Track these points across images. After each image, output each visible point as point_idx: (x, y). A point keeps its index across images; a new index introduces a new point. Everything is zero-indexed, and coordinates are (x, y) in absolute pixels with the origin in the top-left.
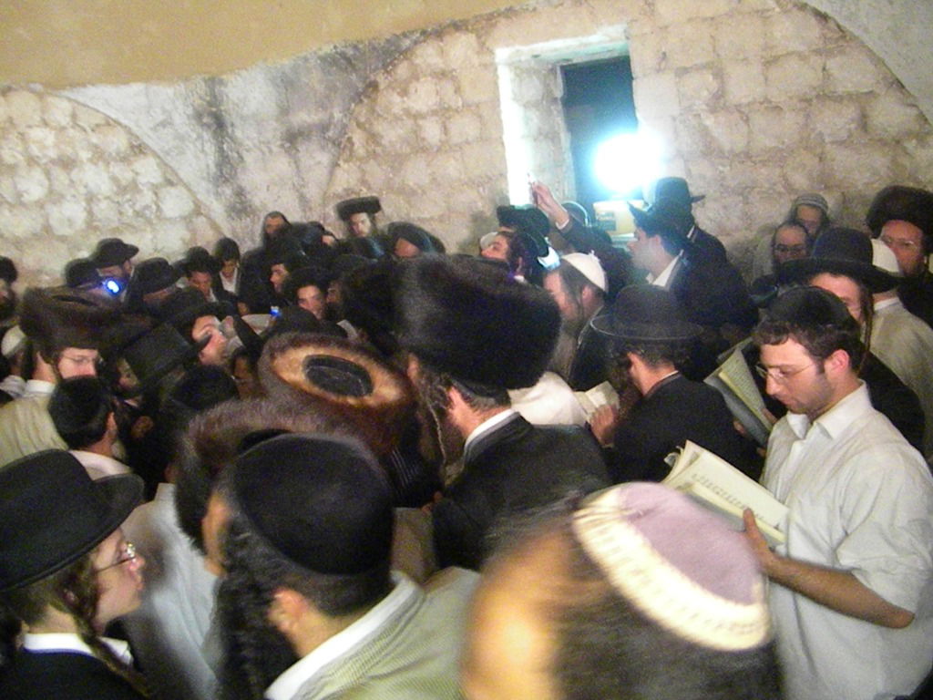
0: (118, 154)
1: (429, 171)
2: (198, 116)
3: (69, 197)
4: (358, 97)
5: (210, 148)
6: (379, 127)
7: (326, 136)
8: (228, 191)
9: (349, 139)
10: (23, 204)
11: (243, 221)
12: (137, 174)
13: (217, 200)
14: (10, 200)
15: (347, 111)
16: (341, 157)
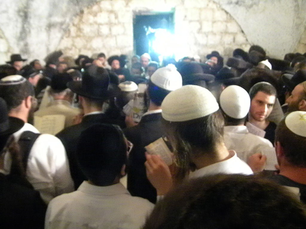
1: (102, 43)
2: (19, 11)
4: (76, 15)
6: (82, 26)
7: (62, 27)
13: (17, 46)
15: (71, 19)
16: (65, 36)
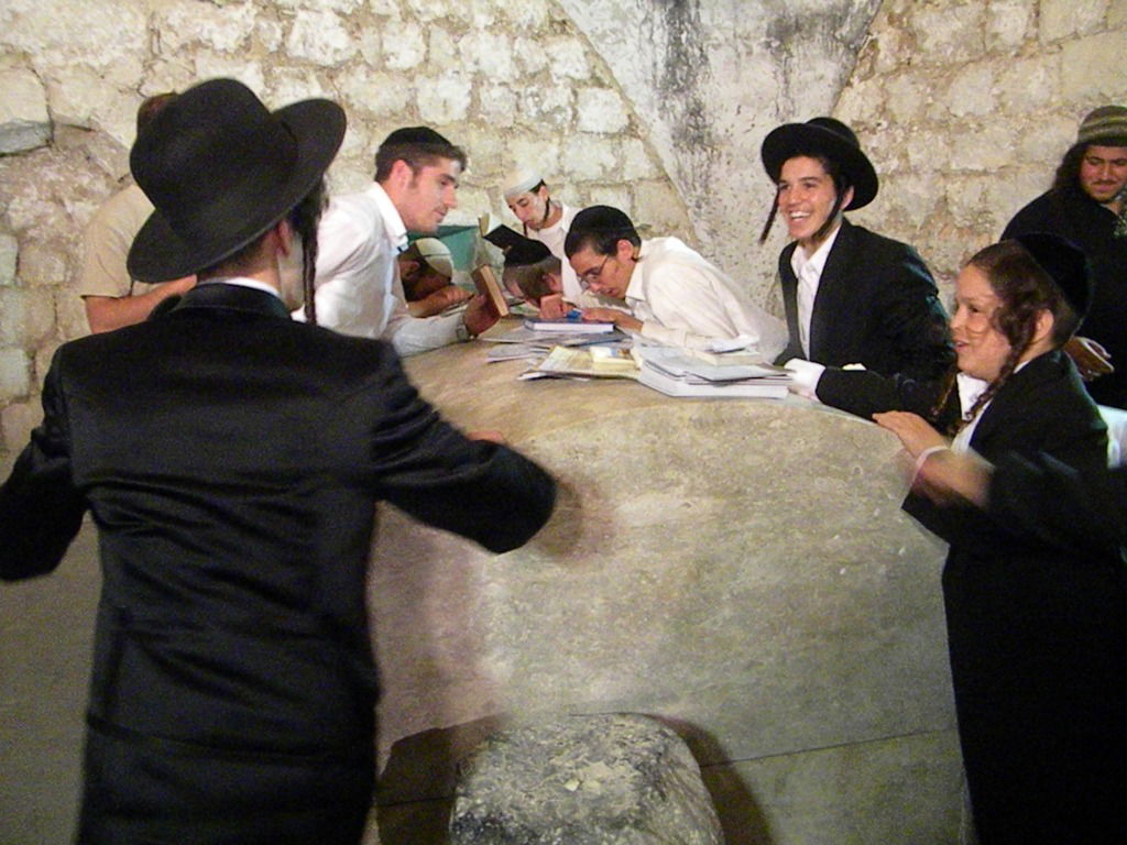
0: (530, 27)
1: (995, 91)
3: (449, 73)
5: (661, 36)
7: (837, 35)
8: (679, 106)
9: (873, 44)
10: (384, 69)
11: (697, 154)
12: (553, 60)
13: (662, 118)
16: (856, 72)
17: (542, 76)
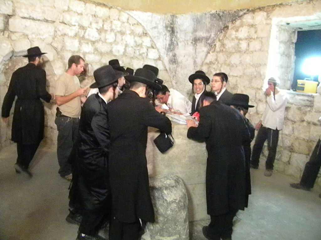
0: (139, 34)
1: (240, 59)
2: (166, 27)
3: (120, 44)
4: (221, 31)
5: (168, 38)
6: (226, 42)
7: (207, 42)
8: (171, 54)
9: (215, 45)
10: (106, 42)
11: (174, 65)
12: (143, 42)
13: (167, 56)
14: (102, 40)
15: (216, 35)
16: (211, 50)
17: (140, 45)
